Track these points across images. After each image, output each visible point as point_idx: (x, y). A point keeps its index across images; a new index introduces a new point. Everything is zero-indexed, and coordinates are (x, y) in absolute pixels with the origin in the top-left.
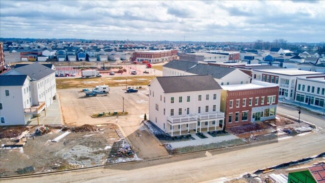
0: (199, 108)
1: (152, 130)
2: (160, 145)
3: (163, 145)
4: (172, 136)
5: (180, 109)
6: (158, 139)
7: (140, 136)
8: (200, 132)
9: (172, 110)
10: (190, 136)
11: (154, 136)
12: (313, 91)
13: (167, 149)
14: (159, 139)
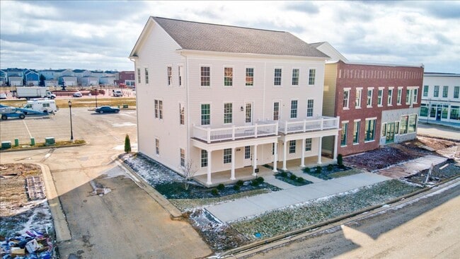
0: (276, 105)
1: (145, 172)
2: (172, 218)
3: (185, 217)
4: (209, 182)
5: (228, 107)
6: (163, 198)
7: (106, 191)
8: (285, 169)
9: (206, 109)
10: (260, 180)
11: (151, 189)
12: (445, 96)
13: (198, 230)
14: (169, 198)
